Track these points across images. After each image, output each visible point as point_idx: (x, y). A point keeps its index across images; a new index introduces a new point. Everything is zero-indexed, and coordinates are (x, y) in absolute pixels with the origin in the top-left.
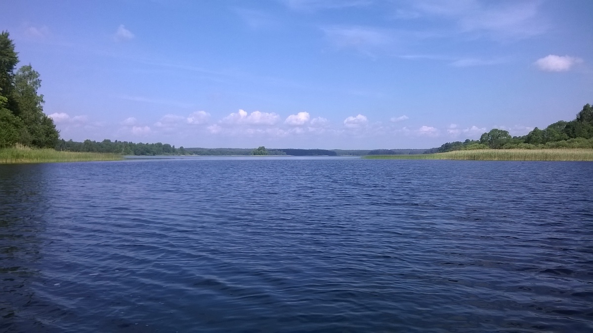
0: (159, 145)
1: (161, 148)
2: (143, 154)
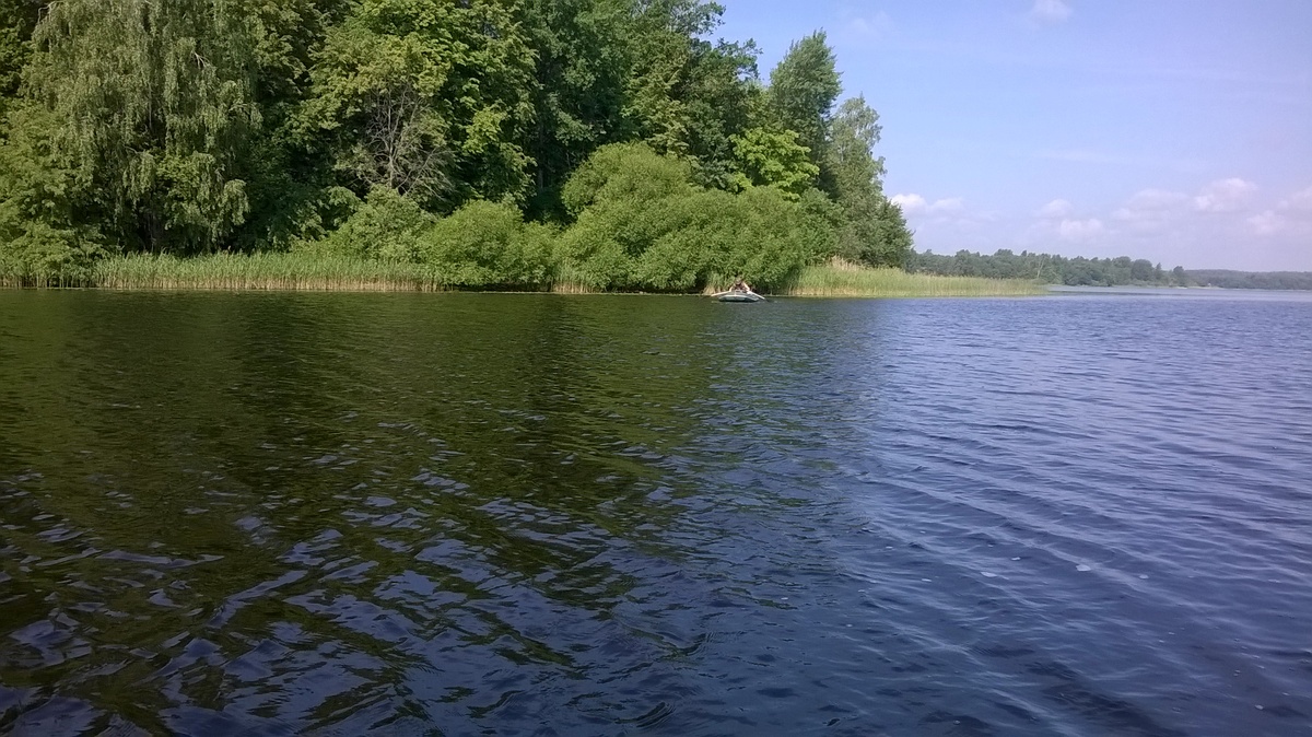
0: (1124, 262)
1: (1127, 270)
2: (1083, 283)
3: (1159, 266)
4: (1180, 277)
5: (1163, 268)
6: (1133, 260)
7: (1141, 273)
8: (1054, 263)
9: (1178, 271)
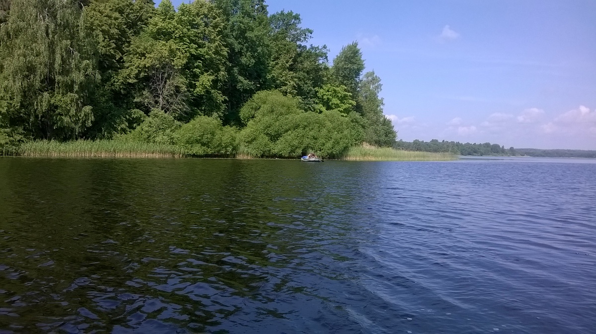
0: (487, 145)
1: (489, 149)
2: (469, 154)
3: (503, 147)
4: (513, 152)
5: (505, 148)
6: (492, 144)
7: (495, 150)
8: (457, 145)
9: (512, 149)
